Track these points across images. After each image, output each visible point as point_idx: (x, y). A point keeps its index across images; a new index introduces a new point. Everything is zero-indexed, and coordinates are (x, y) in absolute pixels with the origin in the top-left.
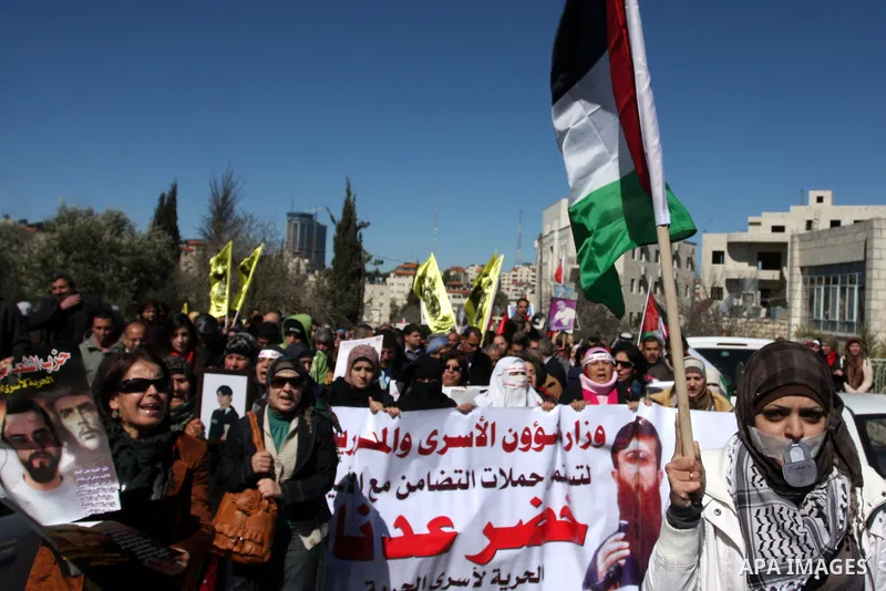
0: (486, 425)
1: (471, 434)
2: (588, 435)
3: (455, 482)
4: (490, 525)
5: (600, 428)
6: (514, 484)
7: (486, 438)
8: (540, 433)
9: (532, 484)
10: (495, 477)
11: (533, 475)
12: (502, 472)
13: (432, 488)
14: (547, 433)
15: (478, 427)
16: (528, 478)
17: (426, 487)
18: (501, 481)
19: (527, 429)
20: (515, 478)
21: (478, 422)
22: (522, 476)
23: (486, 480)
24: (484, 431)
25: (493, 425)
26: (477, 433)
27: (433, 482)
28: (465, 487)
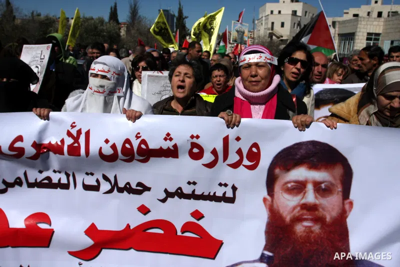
0: (79, 132)
1: (62, 141)
2: (239, 152)
3: (55, 181)
4: (93, 226)
5: (255, 145)
6: (121, 190)
7: (79, 147)
8: (143, 146)
9: (139, 192)
10: (98, 181)
11: (139, 184)
12: (106, 178)
13: (31, 185)
14: (151, 146)
15: (69, 134)
16: (134, 186)
17: (25, 185)
18: (105, 186)
19: (128, 141)
20: (121, 184)
21: (70, 128)
22: (128, 183)
23: (86, 183)
24: (76, 139)
25: (88, 134)
26: (69, 141)
27: (32, 180)
28: (66, 187)
